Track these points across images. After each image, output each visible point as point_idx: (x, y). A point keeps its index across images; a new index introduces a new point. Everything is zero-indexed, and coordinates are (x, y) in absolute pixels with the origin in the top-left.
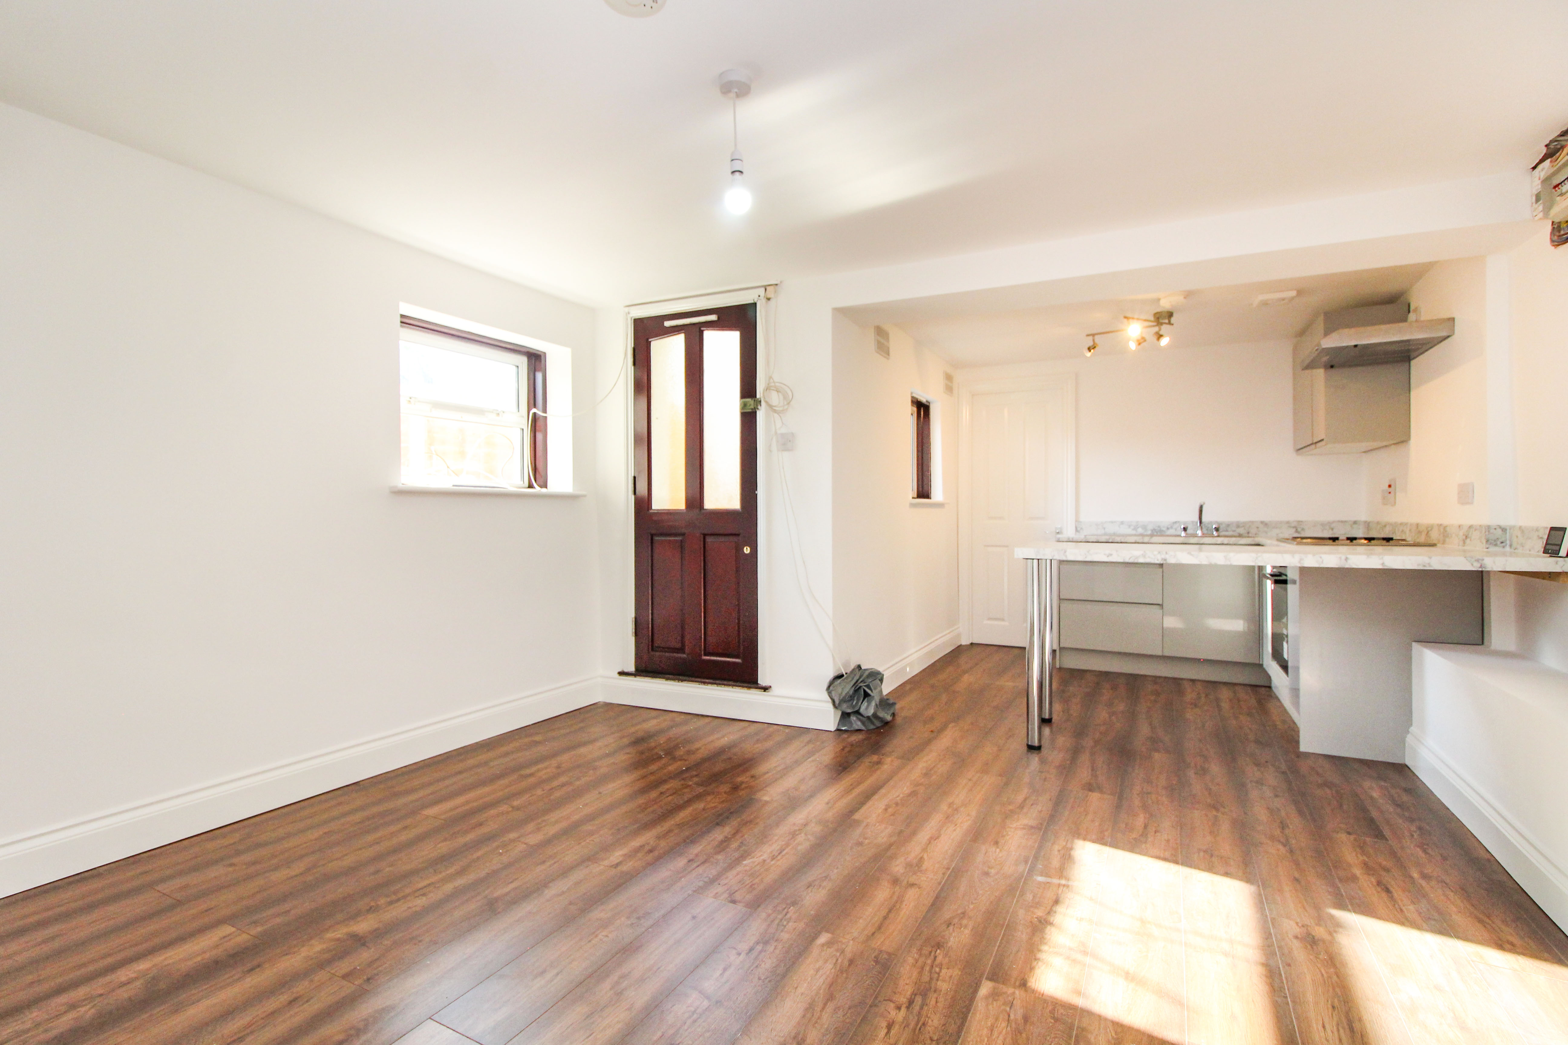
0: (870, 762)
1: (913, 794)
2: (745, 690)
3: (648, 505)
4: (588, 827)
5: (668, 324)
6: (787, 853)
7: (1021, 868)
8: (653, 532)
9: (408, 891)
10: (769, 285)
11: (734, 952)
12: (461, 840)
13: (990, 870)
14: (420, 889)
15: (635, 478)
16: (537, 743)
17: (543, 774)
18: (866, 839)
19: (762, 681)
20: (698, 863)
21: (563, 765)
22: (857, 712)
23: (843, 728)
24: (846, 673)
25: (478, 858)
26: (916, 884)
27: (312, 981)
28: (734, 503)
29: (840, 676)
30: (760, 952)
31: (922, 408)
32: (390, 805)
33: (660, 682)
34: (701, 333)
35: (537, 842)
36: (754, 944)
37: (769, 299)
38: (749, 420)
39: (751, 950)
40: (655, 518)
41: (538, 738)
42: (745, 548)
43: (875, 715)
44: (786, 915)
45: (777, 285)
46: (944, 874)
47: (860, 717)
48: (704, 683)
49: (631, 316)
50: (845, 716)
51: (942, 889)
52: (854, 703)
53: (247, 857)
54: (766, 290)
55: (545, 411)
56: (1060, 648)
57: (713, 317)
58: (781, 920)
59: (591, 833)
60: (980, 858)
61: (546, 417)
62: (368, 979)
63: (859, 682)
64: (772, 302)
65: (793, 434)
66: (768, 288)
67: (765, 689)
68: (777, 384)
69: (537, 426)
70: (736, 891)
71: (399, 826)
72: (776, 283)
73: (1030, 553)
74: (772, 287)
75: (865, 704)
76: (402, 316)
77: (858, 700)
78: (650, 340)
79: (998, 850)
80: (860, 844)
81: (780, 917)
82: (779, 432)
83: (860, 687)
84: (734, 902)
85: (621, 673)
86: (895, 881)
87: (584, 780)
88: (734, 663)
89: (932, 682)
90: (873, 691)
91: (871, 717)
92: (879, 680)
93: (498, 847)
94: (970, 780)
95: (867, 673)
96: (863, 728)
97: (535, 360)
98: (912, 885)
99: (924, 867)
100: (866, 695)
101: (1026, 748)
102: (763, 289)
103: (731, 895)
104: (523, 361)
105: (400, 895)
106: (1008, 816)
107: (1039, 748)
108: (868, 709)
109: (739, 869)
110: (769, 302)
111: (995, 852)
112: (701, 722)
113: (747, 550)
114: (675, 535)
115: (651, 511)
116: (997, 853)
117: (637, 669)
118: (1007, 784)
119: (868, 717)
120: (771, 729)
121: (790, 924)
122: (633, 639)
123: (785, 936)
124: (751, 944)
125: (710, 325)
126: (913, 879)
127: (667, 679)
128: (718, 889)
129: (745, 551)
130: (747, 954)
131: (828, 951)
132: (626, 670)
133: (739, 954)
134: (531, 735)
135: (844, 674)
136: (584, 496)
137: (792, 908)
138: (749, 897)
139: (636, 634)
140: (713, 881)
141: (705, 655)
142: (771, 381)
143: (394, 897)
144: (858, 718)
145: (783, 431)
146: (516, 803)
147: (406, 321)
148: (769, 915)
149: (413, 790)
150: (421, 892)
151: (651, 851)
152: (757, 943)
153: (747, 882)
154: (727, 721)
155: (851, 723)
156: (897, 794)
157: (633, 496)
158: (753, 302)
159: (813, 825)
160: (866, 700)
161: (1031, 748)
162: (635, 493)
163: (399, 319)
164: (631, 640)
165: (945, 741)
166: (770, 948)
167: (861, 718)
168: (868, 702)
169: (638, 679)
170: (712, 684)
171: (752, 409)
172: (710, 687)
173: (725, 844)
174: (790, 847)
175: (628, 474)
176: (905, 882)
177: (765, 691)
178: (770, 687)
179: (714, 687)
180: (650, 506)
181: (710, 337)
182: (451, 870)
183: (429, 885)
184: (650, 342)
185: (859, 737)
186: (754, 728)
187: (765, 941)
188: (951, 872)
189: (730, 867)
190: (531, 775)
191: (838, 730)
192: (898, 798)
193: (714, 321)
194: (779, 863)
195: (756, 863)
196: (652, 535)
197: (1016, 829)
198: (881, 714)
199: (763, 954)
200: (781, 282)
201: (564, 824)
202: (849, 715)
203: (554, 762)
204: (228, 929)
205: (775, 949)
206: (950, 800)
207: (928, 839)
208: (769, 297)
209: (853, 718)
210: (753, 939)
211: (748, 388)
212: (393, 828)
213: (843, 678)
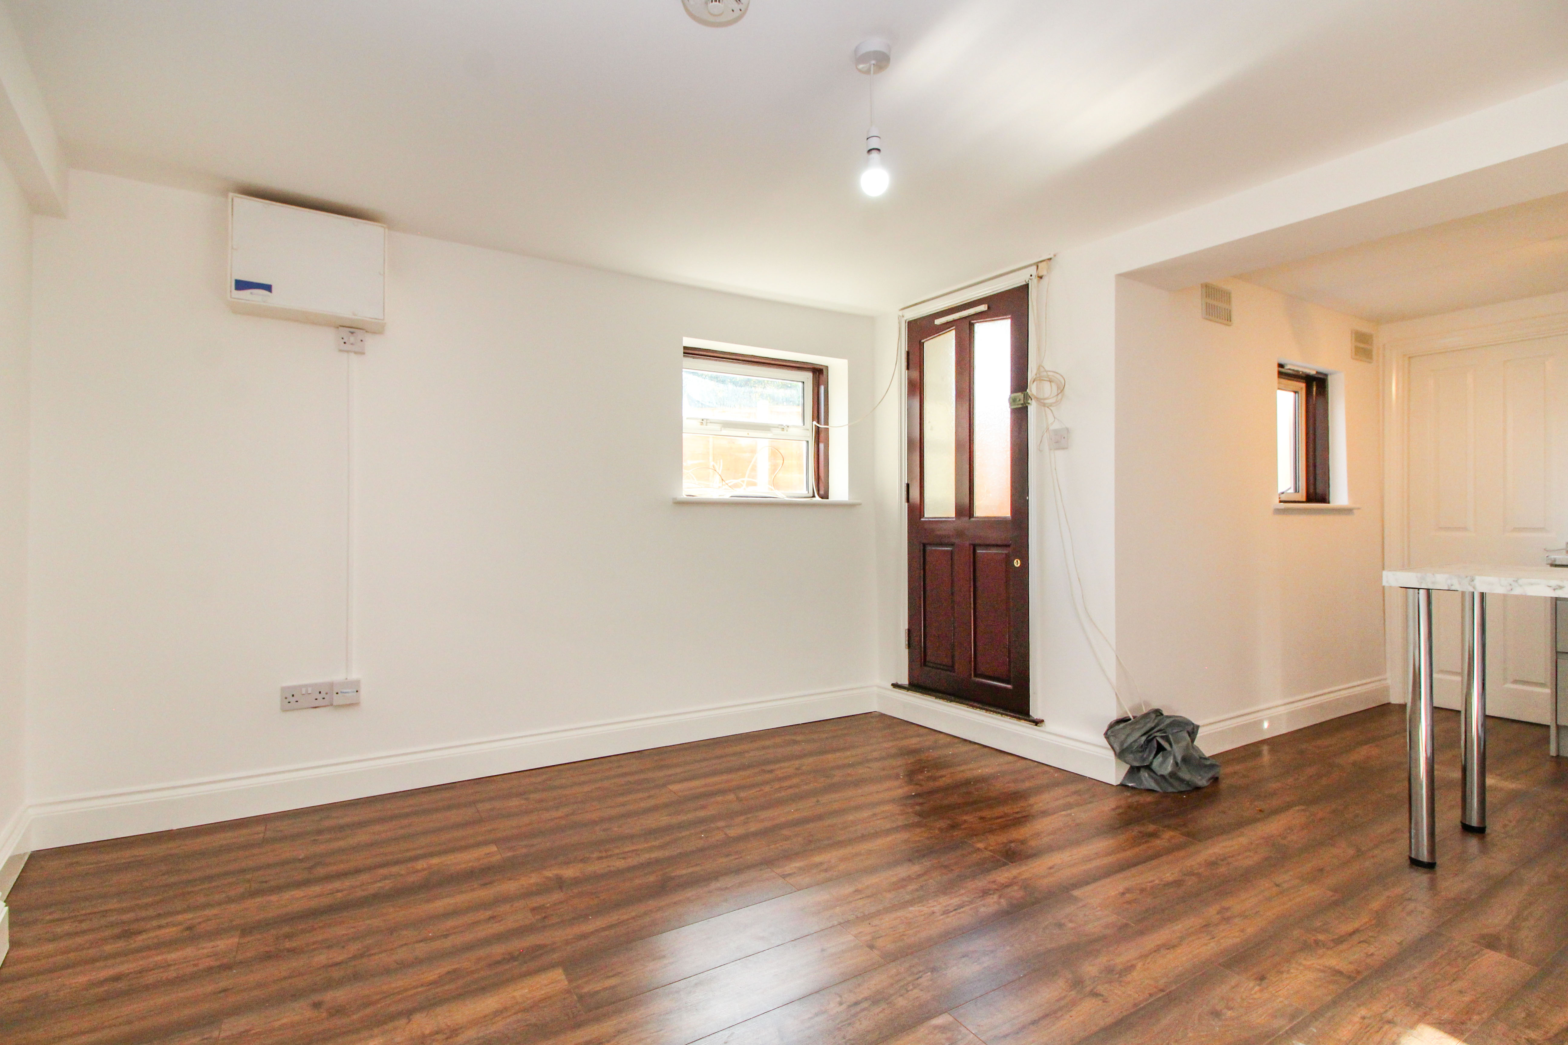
0: (1140, 832)
1: (1178, 883)
2: (1014, 721)
3: (920, 512)
4: (785, 832)
5: (938, 322)
6: (963, 912)
7: (1278, 1023)
8: (925, 541)
9: (617, 851)
10: (1041, 262)
11: (838, 999)
12: (683, 818)
13: (1225, 1011)
14: (626, 852)
15: (908, 485)
16: (795, 742)
17: (779, 773)
18: (1071, 921)
19: (1035, 713)
20: (863, 896)
21: (804, 768)
22: (1149, 768)
23: (1130, 785)
24: (1134, 717)
25: (683, 837)
26: (1102, 996)
27: (512, 906)
28: (1005, 512)
29: (1125, 720)
30: (864, 1010)
31: (1314, 383)
32: (650, 775)
33: (930, 699)
34: (971, 326)
35: (735, 835)
36: (862, 999)
37: (1041, 277)
38: (1020, 415)
39: (856, 1004)
40: (926, 526)
41: (799, 738)
42: (1015, 561)
43: (1173, 775)
44: (918, 979)
45: (1050, 259)
46: (1151, 995)
47: (1152, 774)
48: (973, 707)
49: (905, 319)
50: (1134, 771)
51: (1135, 1013)
52: (1145, 756)
53: (537, 796)
54: (1038, 267)
55: (827, 423)
56: (1558, 727)
57: (983, 308)
58: (909, 983)
59: (787, 838)
60: (1223, 989)
61: (828, 428)
62: (545, 917)
63: (1156, 730)
64: (1044, 281)
65: (1067, 430)
66: (1040, 265)
67: (1037, 723)
68: (1049, 373)
69: (820, 436)
70: (882, 936)
71: (646, 794)
72: (1049, 257)
73: (1410, 579)
74: (1044, 263)
75: (1159, 758)
76: (685, 348)
77: (1150, 752)
78: (923, 341)
79: (1257, 988)
80: (1060, 925)
81: (910, 979)
82: (1051, 428)
83: (1155, 737)
84: (871, 947)
85: (895, 686)
86: (1077, 983)
87: (811, 786)
88: (1005, 688)
89: (1304, 746)
90: (1174, 746)
91: (1167, 777)
92: (1188, 732)
93: (702, 832)
94: (1278, 885)
95: (1168, 721)
96: (1157, 788)
97: (819, 373)
98: (1095, 994)
99: (1129, 978)
100: (1160, 749)
101: (1408, 862)
102: (1035, 267)
103: (874, 938)
104: (808, 376)
105: (609, 853)
106: (1306, 947)
107: (1430, 866)
108: (1164, 766)
109: (900, 913)
110: (1042, 280)
111: (1252, 989)
112: (966, 748)
113: (1017, 563)
114: (947, 545)
115: (922, 519)
116: (1253, 992)
117: (910, 683)
118: (1336, 904)
119: (1162, 776)
120: (1040, 769)
121: (915, 991)
122: (907, 651)
123: (901, 1002)
124: (860, 999)
125: (981, 316)
126: (1101, 989)
127: (937, 697)
128: (866, 928)
129: (1015, 565)
130: (849, 1007)
131: (937, 1036)
132: (899, 683)
133: (841, 1004)
134: (795, 734)
135: (1131, 717)
136: (860, 504)
137: (930, 973)
138: (890, 947)
139: (909, 646)
140: (866, 918)
141: (976, 676)
142: (1042, 369)
143: (604, 854)
144: (1150, 776)
145: (1056, 426)
146: (742, 794)
147: (689, 352)
148: (898, 974)
149: (677, 765)
150: (624, 856)
151: (826, 870)
152: (866, 999)
153: (900, 931)
154: (994, 752)
155: (1140, 778)
156: (1151, 879)
157: (907, 504)
158: (1024, 283)
159: (1016, 888)
160: (1160, 755)
161: (1415, 863)
162: (908, 500)
163: (682, 350)
164: (905, 653)
165: (1273, 827)
166: (876, 1010)
167: (1154, 776)
168: (1163, 756)
169: (910, 693)
170: (981, 709)
171: (1022, 404)
172: (978, 711)
173: (904, 883)
174: (972, 906)
175: (901, 480)
176: (1088, 989)
177: (1036, 725)
178: (1042, 721)
179: (983, 712)
180: (922, 513)
181: (981, 329)
182: (657, 843)
183: (633, 851)
184: (923, 343)
185: (1149, 798)
186: (1020, 764)
187: (876, 999)
188: (1164, 996)
189: (894, 908)
190: (771, 771)
191: (1122, 785)
192: (1148, 884)
193: (986, 311)
194: (949, 920)
195: (922, 913)
196: (924, 545)
197: (1308, 968)
198: (1185, 774)
199: (866, 1012)
200: (1055, 256)
201: (768, 824)
202: (1138, 769)
203: (797, 763)
204: (494, 848)
205: (881, 1012)
206: (1225, 904)
207: (1158, 946)
208: (1040, 275)
209: (1144, 774)
210: (866, 993)
211: (1020, 382)
212: (641, 795)
213: (1130, 721)
